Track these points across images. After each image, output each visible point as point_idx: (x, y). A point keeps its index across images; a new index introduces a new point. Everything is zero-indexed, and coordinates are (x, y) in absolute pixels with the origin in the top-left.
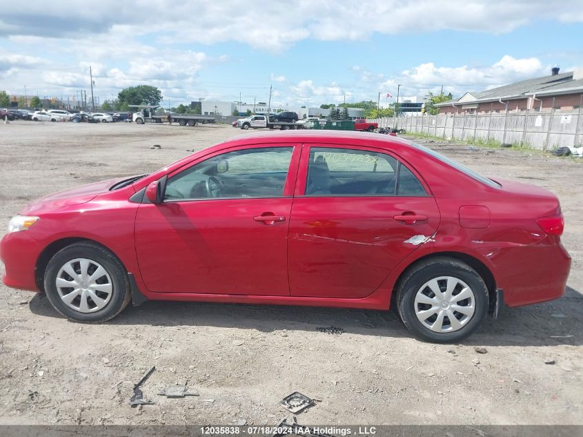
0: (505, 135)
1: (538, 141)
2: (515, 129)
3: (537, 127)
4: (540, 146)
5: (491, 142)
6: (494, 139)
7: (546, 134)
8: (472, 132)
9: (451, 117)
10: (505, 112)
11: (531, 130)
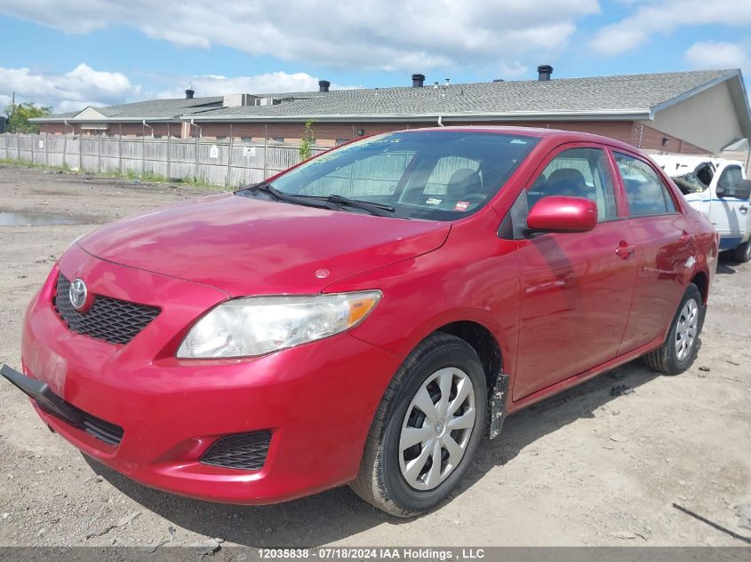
0: (169, 166)
1: (217, 175)
2: (183, 160)
3: (213, 159)
4: (221, 182)
5: (149, 175)
6: (153, 172)
7: (227, 168)
8: (115, 162)
9: (75, 138)
10: (166, 137)
11: (205, 162)
